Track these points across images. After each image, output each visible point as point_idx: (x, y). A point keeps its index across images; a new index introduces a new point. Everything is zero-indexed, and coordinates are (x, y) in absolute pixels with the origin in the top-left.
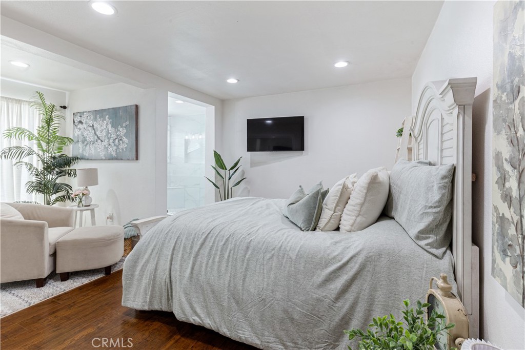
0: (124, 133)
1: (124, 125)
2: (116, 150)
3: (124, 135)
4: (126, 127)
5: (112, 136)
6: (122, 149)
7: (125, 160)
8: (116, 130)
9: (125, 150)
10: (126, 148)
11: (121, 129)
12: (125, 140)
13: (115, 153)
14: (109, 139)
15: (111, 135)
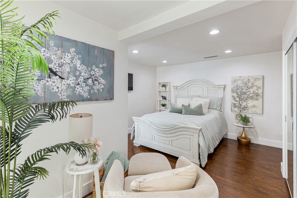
0: (100, 74)
1: (101, 66)
2: (90, 91)
3: (101, 76)
4: (103, 68)
5: (83, 74)
6: (98, 90)
7: (100, 100)
8: (90, 69)
9: (101, 90)
10: (103, 89)
11: (96, 69)
12: (102, 81)
13: (87, 94)
14: (77, 77)
15: (80, 73)
